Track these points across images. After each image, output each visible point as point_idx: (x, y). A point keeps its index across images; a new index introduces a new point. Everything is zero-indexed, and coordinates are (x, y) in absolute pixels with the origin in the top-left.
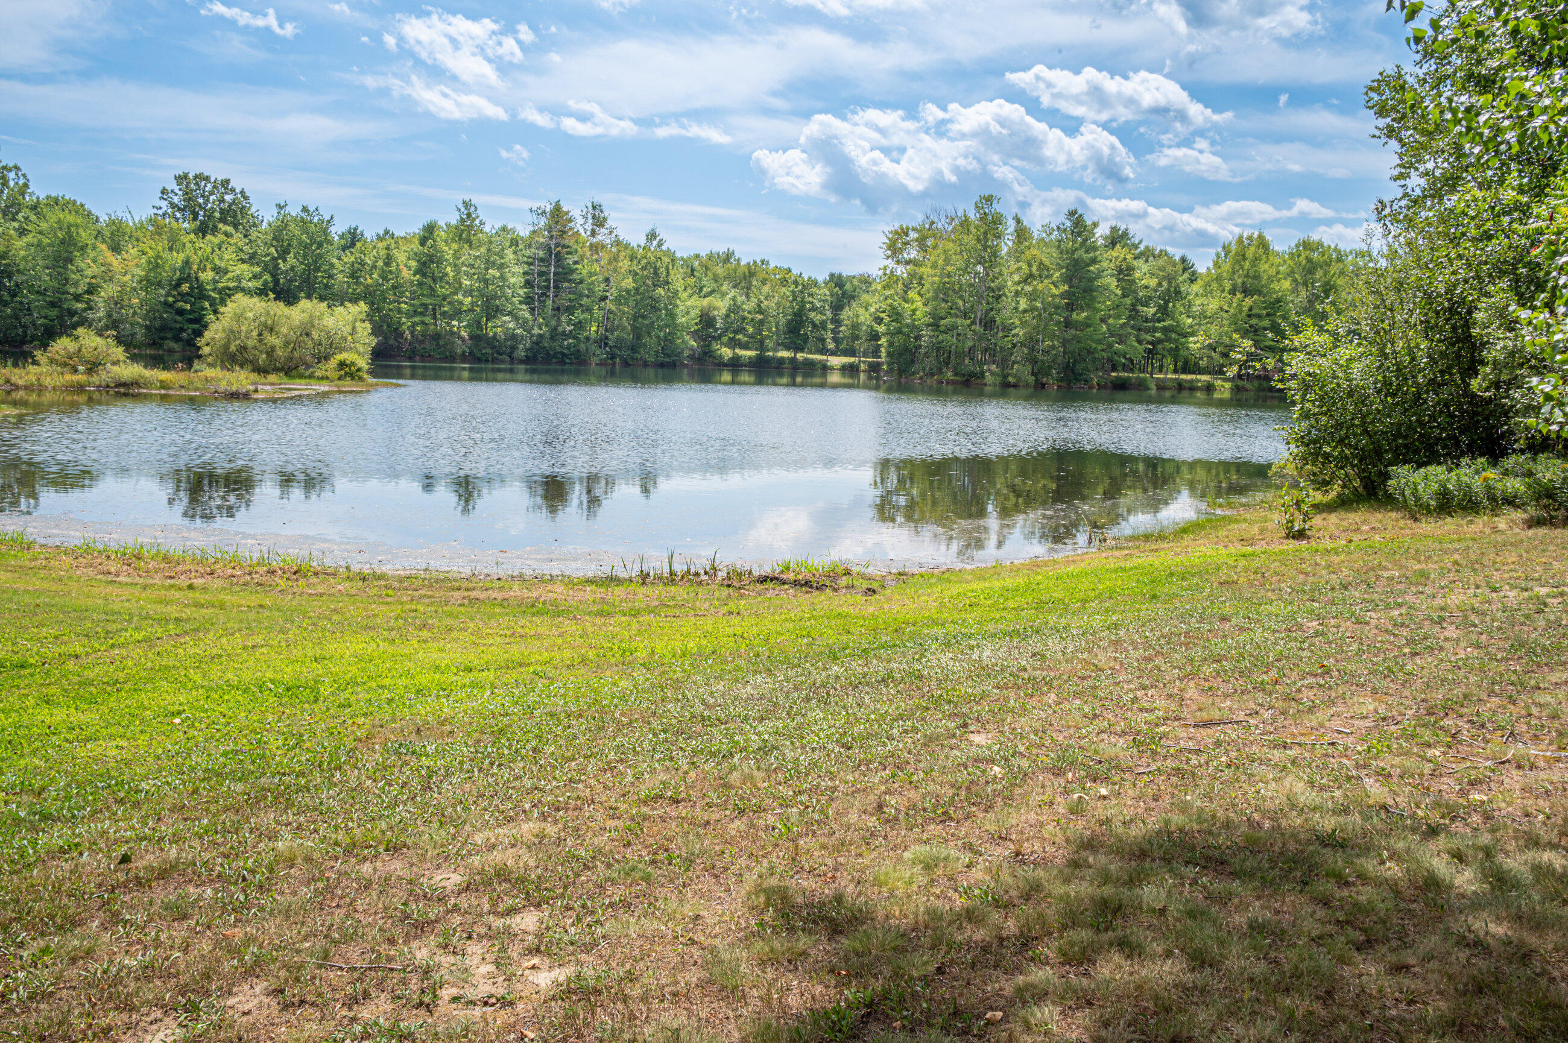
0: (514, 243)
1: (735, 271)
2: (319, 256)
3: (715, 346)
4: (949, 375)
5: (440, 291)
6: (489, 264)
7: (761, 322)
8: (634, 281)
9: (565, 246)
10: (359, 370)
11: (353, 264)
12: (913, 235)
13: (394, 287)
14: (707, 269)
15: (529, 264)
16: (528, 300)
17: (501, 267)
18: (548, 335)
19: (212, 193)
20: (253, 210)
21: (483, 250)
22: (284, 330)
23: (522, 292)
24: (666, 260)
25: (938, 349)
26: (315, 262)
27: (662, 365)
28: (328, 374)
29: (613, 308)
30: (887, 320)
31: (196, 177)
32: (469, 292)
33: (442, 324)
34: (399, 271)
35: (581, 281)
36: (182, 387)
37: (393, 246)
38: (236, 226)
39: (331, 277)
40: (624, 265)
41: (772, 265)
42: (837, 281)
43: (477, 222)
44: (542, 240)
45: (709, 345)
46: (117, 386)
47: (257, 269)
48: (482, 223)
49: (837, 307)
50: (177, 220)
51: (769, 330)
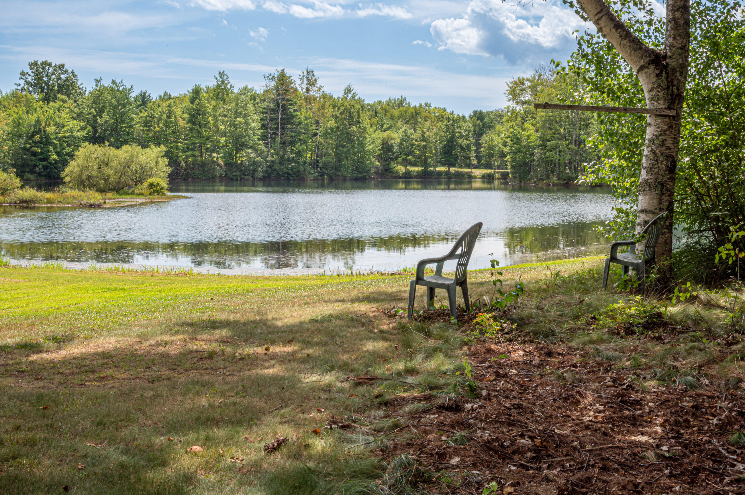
0: (253, 98)
1: (406, 112)
2: (123, 114)
3: (393, 165)
4: (555, 179)
5: (205, 134)
6: (238, 114)
7: (425, 147)
8: (336, 122)
9: (288, 100)
10: (162, 188)
11: (146, 117)
12: (527, 84)
13: (174, 132)
14: (386, 111)
15: (263, 113)
16: (264, 138)
17: (245, 116)
18: (278, 161)
19: (53, 74)
20: (79, 83)
21: (233, 105)
22: (114, 164)
23: (259, 132)
24: (358, 106)
25: (547, 162)
26: (121, 117)
27: (356, 179)
28: (143, 191)
29: (322, 141)
30: (510, 143)
31: (42, 64)
32: (224, 134)
33: (206, 156)
34: (177, 121)
35: (300, 123)
36: (60, 202)
37: (172, 105)
38: (68, 95)
39: (131, 127)
40: (329, 111)
41: (433, 106)
42: (479, 116)
43: (229, 86)
44: (273, 96)
45: (389, 164)
46: (21, 203)
47: (83, 124)
48: (232, 87)
49: (479, 134)
50: (30, 92)
51: (431, 153)
